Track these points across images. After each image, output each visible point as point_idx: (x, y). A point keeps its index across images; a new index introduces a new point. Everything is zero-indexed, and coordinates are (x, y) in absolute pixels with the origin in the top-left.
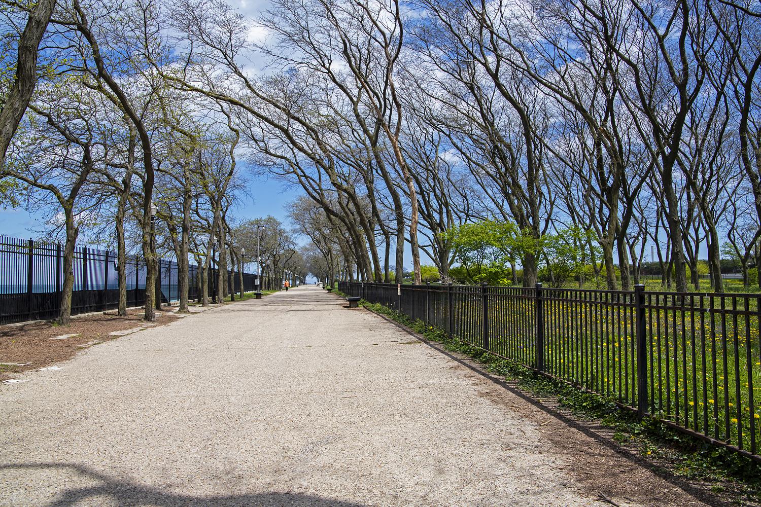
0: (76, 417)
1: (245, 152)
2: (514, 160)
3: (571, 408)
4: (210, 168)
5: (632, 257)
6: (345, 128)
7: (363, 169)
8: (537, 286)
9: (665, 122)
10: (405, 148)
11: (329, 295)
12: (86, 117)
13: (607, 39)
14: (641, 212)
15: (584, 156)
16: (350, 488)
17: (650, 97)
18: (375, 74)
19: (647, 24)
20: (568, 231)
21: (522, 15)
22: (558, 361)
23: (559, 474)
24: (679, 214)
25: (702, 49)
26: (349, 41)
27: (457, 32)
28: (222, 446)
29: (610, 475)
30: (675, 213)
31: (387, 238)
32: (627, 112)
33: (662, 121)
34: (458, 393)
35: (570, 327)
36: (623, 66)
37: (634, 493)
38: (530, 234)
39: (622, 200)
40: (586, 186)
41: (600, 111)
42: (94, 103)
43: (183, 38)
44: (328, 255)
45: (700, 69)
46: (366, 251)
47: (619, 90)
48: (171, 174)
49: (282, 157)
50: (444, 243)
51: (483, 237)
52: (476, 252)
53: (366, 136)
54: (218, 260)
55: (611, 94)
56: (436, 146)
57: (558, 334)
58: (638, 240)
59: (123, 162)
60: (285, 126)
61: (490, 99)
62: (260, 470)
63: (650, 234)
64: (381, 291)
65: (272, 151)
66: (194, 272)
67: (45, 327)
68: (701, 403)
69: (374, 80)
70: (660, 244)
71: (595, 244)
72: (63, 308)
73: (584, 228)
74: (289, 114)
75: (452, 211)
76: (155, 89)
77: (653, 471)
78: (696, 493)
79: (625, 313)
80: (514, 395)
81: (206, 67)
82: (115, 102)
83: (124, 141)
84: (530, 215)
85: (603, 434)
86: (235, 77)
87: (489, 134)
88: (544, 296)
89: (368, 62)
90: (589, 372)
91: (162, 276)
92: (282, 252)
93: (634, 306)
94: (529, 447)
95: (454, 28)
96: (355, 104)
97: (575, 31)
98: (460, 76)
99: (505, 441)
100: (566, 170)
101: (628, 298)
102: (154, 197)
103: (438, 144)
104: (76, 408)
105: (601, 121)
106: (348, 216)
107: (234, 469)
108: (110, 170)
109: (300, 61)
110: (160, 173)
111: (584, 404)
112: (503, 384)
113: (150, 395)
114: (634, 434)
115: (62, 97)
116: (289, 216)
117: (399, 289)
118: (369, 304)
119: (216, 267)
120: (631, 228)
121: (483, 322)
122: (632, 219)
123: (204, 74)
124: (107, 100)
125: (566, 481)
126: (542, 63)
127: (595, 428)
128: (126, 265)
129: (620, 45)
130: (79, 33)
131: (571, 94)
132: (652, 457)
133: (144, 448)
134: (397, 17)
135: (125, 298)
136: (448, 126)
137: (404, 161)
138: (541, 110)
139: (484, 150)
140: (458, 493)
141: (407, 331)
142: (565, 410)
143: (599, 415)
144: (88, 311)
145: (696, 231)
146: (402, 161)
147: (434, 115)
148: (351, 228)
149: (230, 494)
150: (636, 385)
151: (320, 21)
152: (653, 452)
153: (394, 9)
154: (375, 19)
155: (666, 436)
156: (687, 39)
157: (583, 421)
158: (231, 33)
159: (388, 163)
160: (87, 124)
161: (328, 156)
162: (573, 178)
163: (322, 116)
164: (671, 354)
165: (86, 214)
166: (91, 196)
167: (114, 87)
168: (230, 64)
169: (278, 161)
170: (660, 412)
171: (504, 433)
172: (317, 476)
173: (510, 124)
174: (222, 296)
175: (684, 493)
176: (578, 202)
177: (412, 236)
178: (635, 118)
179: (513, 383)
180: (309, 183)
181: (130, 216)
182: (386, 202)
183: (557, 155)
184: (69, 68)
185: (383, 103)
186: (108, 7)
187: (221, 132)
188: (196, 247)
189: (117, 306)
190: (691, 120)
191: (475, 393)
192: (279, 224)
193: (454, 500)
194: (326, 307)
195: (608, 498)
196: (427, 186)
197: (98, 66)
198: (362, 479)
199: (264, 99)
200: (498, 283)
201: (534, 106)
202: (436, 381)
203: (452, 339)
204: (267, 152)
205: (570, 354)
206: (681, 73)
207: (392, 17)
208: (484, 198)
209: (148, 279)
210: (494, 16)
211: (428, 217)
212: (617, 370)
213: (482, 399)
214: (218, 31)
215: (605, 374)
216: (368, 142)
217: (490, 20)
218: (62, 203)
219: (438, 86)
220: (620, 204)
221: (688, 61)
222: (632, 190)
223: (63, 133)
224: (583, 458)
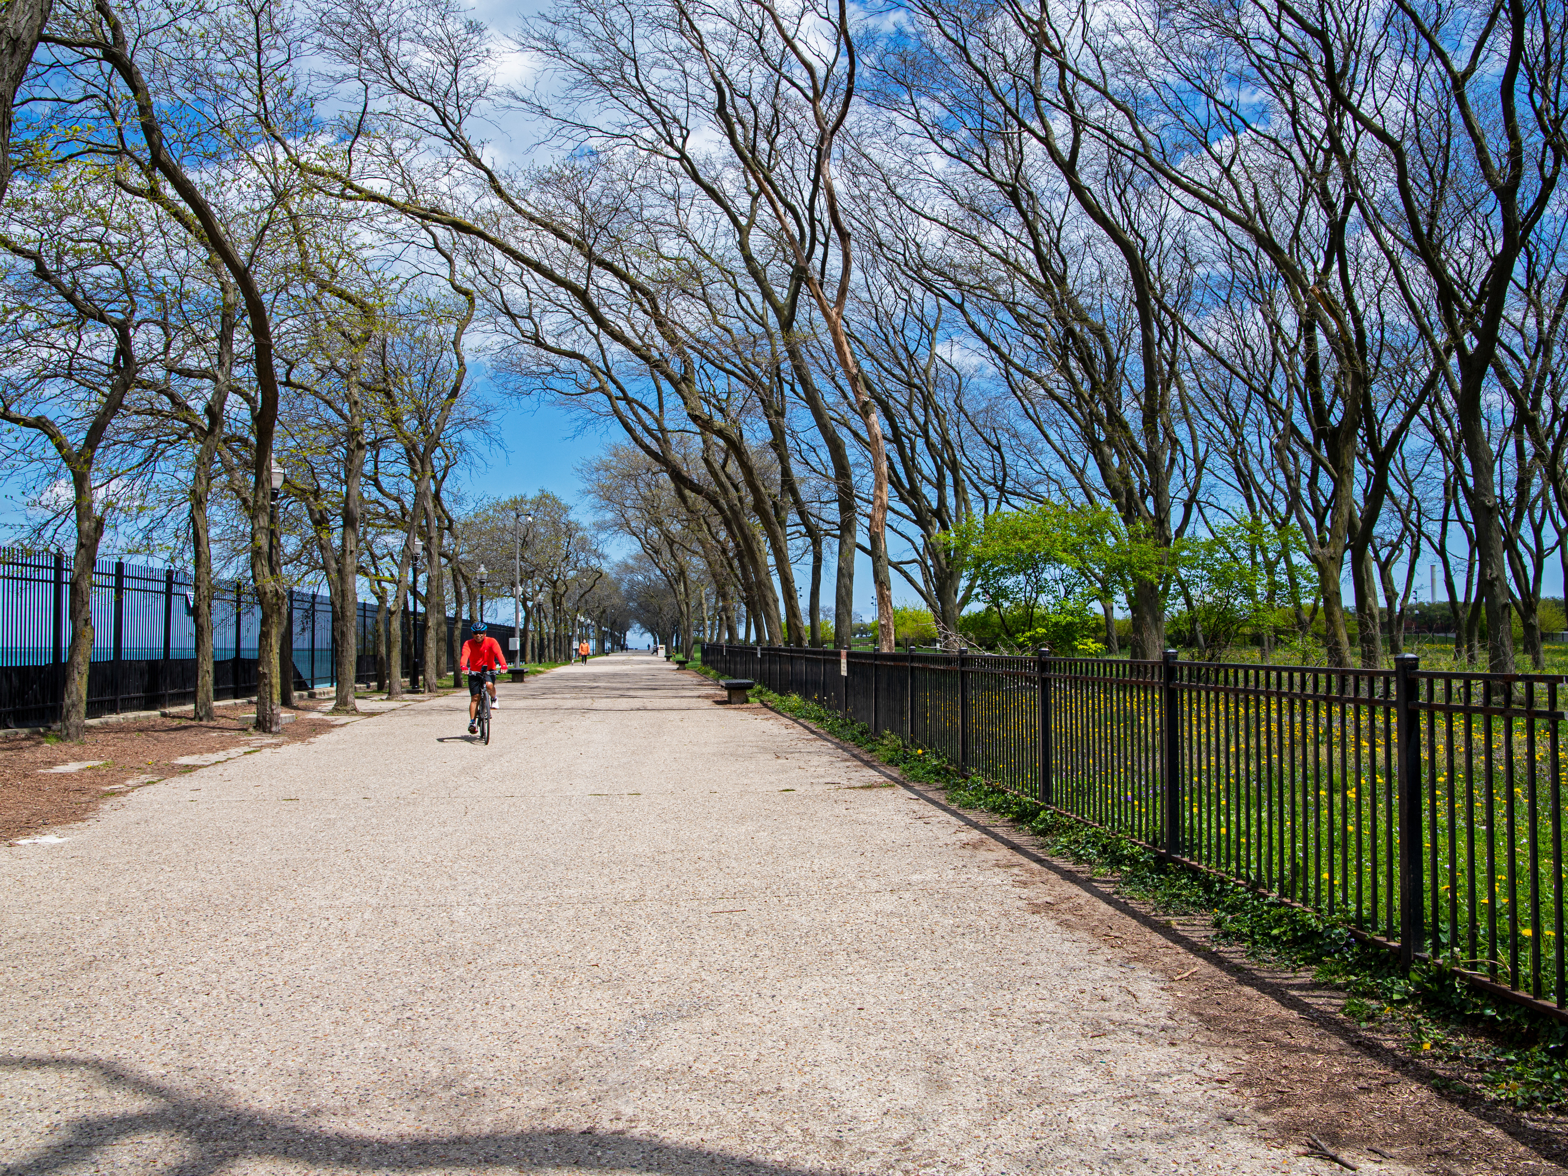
0: (100, 952)
1: (488, 343)
2: (1111, 361)
3: (1244, 941)
4: (406, 380)
5: (1385, 590)
6: (719, 289)
7: (761, 384)
8: (1167, 657)
9: (1465, 275)
10: (858, 336)
11: (680, 676)
12: (122, 262)
13: (1333, 79)
14: (1408, 486)
15: (1276, 353)
16: (733, 1120)
17: (1432, 216)
18: (790, 163)
19: (1425, 46)
20: (1235, 530)
21: (1132, 26)
22: (1213, 831)
23: (1216, 1093)
24: (1497, 491)
25: (1556, 104)
26: (730, 85)
27: (980, 64)
28: (435, 1021)
29: (1335, 1096)
30: (1486, 489)
31: (816, 542)
32: (1376, 253)
33: (1459, 274)
34: (982, 904)
35: (1242, 752)
36: (1368, 144)
37: (1390, 1139)
38: (1147, 536)
39: (1362, 457)
40: (1280, 425)
41: (1313, 251)
42: (140, 229)
43: (345, 77)
44: (677, 581)
45: (1549, 152)
46: (768, 573)
47: (1358, 201)
48: (316, 394)
49: (573, 355)
50: (947, 556)
51: (1038, 544)
52: (1021, 577)
53: (767, 305)
54: (424, 593)
55: (1339, 211)
56: (930, 331)
57: (1213, 769)
58: (1401, 550)
59: (205, 364)
60: (582, 283)
61: (1057, 222)
62: (524, 1078)
63: (1428, 538)
64: (802, 667)
65: (550, 341)
66: (369, 621)
67: (28, 743)
68: (1549, 933)
69: (788, 175)
70: (1452, 561)
71: (1298, 559)
72: (68, 701)
73: (1275, 523)
74: (589, 256)
75: (967, 482)
76: (281, 197)
77: (1437, 1089)
78: (1537, 1141)
79: (1372, 720)
80: (1111, 910)
81: (399, 145)
82: (187, 226)
83: (208, 315)
84: (1149, 493)
85: (1319, 1001)
86: (465, 169)
87: (1053, 303)
88: (1181, 679)
89: (774, 133)
90: (1286, 857)
91: (296, 629)
92: (572, 574)
93: (1394, 704)
94: (1146, 1031)
95: (974, 57)
96: (743, 232)
97: (1257, 63)
98: (987, 166)
99: (1091, 1015)
100: (1234, 387)
101: (1379, 686)
102: (277, 445)
103: (936, 326)
104: (101, 931)
105: (1316, 272)
106: (725, 491)
107: (464, 1075)
108: (176, 382)
109: (617, 131)
110: (291, 391)
111: (1275, 932)
112: (1086, 884)
113: (271, 904)
114: (1391, 1002)
115: (67, 214)
116: (589, 492)
117: (844, 661)
118: (772, 697)
119: (421, 609)
120: (1384, 523)
121: (1039, 740)
122: (1387, 501)
123: (394, 162)
124: (169, 220)
125: (1233, 1110)
126: (1180, 137)
127: (1300, 987)
128: (214, 603)
129: (1362, 96)
130: (107, 66)
131: (1246, 210)
132: (1433, 1055)
133: (258, 1025)
134: (842, 30)
135: (209, 679)
136: (959, 285)
137: (857, 364)
138: (1175, 246)
139: (1043, 340)
140: (983, 1135)
141: (862, 760)
142: (1231, 945)
143: (1311, 957)
144: (125, 709)
145: (1537, 530)
146: (850, 363)
147: (928, 255)
148: (733, 521)
149: (455, 1132)
150: (1397, 889)
151: (663, 39)
152: (1436, 1044)
153: (835, 14)
154: (790, 34)
155: (1465, 1008)
156: (1521, 83)
157: (1273, 971)
158: (456, 66)
159: (818, 370)
160: (125, 277)
161: (681, 353)
162: (1248, 405)
163: (667, 259)
164: (1480, 815)
165: (122, 484)
166: (132, 443)
167: (186, 190)
168: (454, 138)
169: (564, 363)
170: (1452, 952)
171: (1087, 996)
172: (656, 1093)
173: (1103, 278)
174: (434, 676)
175: (1509, 1139)
176: (1261, 462)
177: (875, 539)
178: (1394, 265)
179: (1109, 882)
180: (635, 414)
181: (222, 490)
182: (813, 459)
183: (1212, 353)
184: (82, 147)
185: (807, 229)
186: (173, 7)
187: (432, 296)
188: (374, 563)
189: (192, 697)
190: (1528, 272)
191: (1020, 903)
192: (566, 509)
193: (972, 1151)
194: (675, 702)
195: (1331, 1151)
196: (909, 422)
197: (151, 144)
198: (759, 1100)
199: (532, 219)
200: (1074, 649)
201: (1160, 238)
202: (930, 875)
203: (967, 778)
204: (539, 343)
205: (1243, 816)
206: (1504, 161)
207: (829, 30)
208: (1041, 452)
209: (264, 636)
210: (1068, 27)
211: (912, 495)
212: (1352, 853)
213: (1037, 917)
214: (428, 60)
215: (1324, 861)
216: (772, 320)
217: (1058, 37)
218: (66, 458)
219: (936, 191)
220: (1358, 466)
221: (1522, 133)
222: (1386, 434)
223: (70, 298)
224: (1271, 1057)
